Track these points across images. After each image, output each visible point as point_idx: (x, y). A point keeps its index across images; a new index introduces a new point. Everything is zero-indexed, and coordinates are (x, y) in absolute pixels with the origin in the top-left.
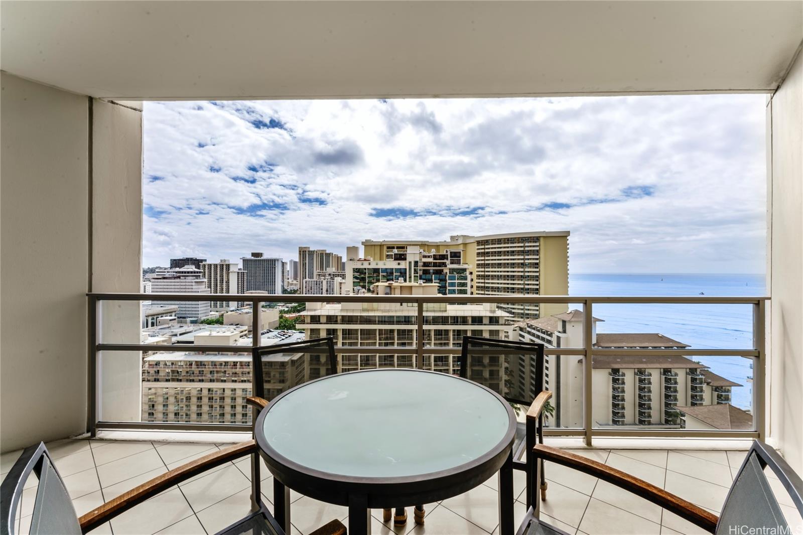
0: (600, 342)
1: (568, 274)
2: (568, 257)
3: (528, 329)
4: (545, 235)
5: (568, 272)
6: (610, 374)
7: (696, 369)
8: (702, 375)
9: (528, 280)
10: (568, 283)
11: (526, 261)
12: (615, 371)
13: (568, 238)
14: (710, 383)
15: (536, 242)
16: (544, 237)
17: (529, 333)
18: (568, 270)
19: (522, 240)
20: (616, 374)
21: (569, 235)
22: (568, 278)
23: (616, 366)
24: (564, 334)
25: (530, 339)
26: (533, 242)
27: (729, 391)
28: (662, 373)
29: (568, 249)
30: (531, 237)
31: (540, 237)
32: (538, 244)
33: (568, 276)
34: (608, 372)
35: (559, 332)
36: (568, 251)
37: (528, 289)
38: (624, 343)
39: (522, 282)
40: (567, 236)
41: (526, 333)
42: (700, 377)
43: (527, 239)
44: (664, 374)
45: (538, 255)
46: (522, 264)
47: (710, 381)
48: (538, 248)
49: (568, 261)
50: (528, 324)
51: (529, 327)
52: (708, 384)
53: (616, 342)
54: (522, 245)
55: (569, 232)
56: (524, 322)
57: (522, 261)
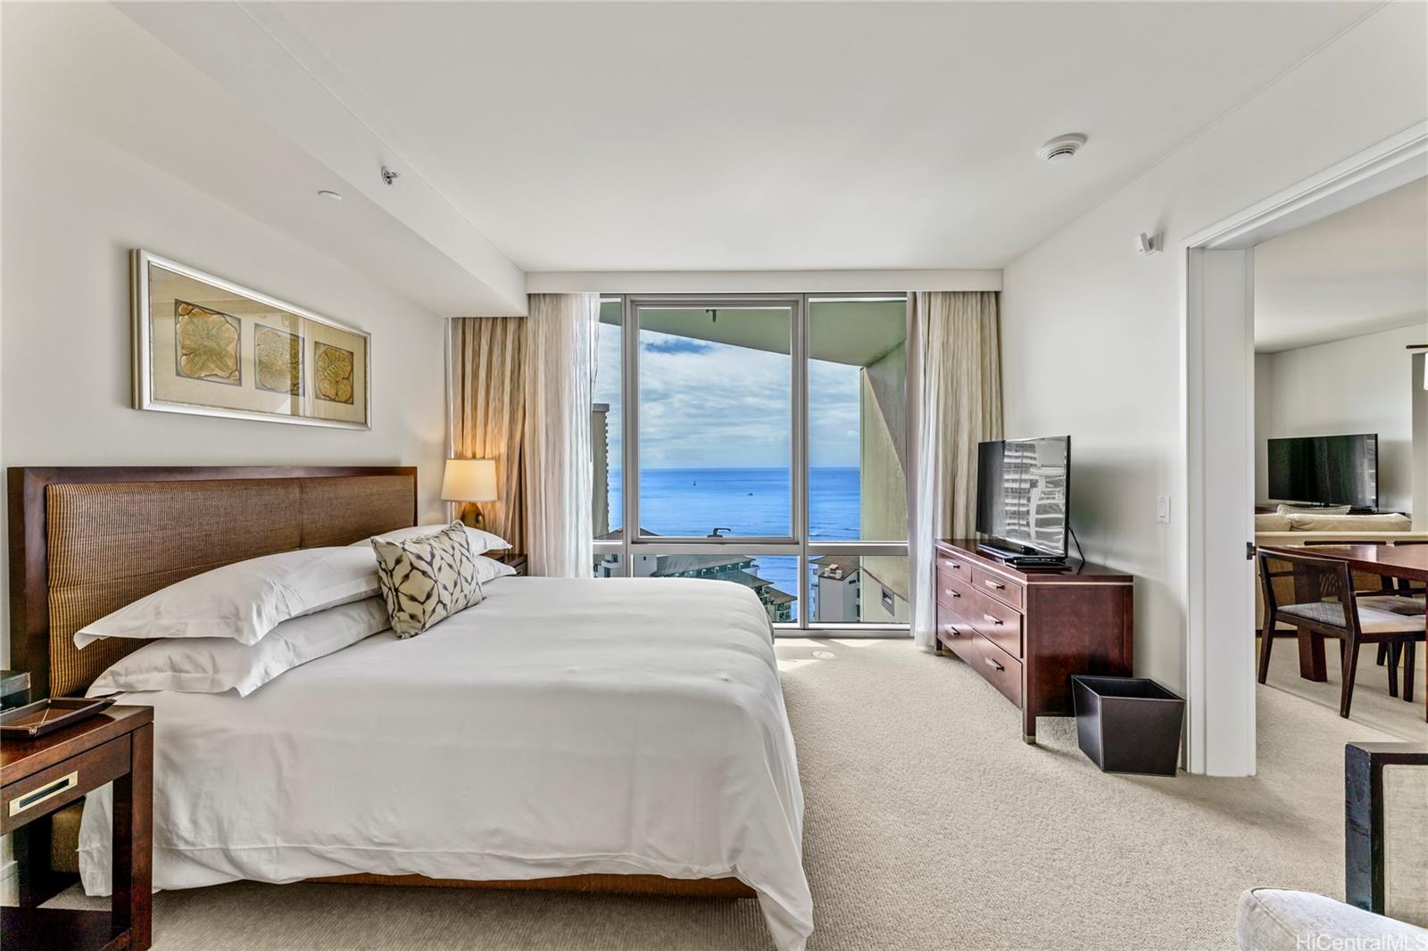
8: (767, 593)
13: (606, 414)
21: (608, 410)
27: (789, 607)
35: (608, 562)
40: (605, 412)
47: (773, 599)
52: (772, 603)
55: (608, 405)
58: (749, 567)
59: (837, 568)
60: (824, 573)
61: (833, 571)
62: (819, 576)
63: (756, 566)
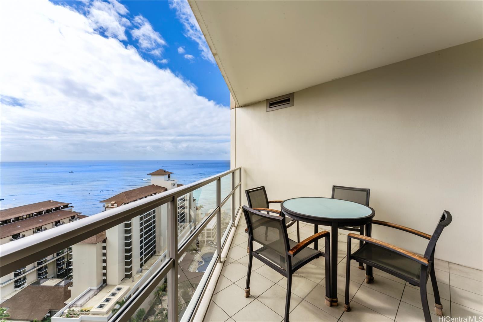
6: (11, 240)
7: (75, 216)
8: (78, 218)
20: (17, 238)
23: (17, 232)
28: (54, 225)
38: (23, 213)
44: (56, 225)
53: (15, 214)
58: (67, 207)
63: (71, 207)
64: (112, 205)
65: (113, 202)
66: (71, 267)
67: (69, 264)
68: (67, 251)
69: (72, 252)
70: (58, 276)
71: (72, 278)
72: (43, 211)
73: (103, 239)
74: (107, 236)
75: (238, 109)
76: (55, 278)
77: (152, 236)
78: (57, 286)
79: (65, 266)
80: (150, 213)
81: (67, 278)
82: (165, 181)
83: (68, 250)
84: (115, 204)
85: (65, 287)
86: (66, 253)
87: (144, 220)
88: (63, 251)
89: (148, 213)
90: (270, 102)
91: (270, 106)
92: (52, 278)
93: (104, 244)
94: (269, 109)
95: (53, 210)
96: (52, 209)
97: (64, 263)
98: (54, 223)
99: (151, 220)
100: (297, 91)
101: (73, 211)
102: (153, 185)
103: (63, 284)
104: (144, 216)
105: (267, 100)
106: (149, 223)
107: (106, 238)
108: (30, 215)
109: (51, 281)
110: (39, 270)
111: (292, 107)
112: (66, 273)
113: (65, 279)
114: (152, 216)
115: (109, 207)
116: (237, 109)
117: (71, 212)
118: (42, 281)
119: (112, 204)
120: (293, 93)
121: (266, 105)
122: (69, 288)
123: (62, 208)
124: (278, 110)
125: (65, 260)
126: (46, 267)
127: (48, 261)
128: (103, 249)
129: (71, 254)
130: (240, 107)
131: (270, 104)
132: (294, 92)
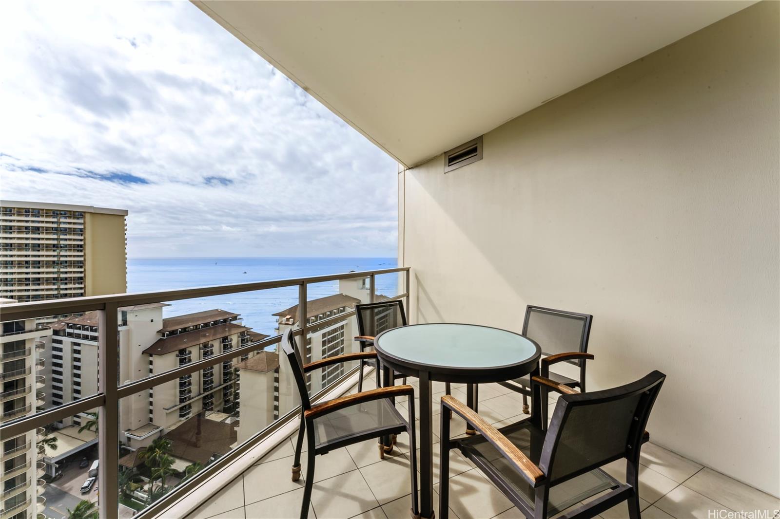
0: (167, 327)
1: (126, 259)
2: (126, 239)
3: (68, 330)
4: (92, 211)
5: (126, 256)
6: (177, 356)
7: (244, 332)
8: (248, 335)
9: (66, 267)
10: (126, 268)
11: (62, 242)
12: (182, 352)
13: (125, 217)
14: (252, 340)
15: (78, 218)
16: (91, 213)
17: (70, 335)
18: (126, 254)
19: (54, 213)
20: (183, 354)
21: (127, 215)
22: (126, 263)
23: (183, 347)
24: (125, 326)
25: (72, 342)
26: (74, 218)
28: (221, 342)
29: (126, 230)
30: (71, 211)
31: (85, 212)
32: (81, 221)
33: (126, 261)
34: (175, 355)
36: (126, 232)
37: (66, 279)
38: (190, 323)
39: (56, 270)
41: (65, 336)
42: (247, 337)
43: (63, 213)
44: (223, 342)
45: (82, 235)
46: (54, 245)
47: (252, 338)
48: (82, 227)
49: (126, 244)
50: (68, 324)
51: (71, 327)
53: (181, 324)
54: (55, 220)
55: (127, 211)
56: (59, 322)
57: (55, 242)
58: (236, 320)
59: (290, 318)
60: (282, 321)
61: (288, 320)
62: (279, 324)
63: (241, 319)
64: (287, 321)
65: (288, 317)
66: (238, 401)
67: (237, 395)
68: (235, 379)
69: (239, 380)
70: (225, 411)
71: (238, 416)
72: (210, 323)
73: (275, 368)
74: (280, 364)
75: (408, 172)
76: (221, 412)
77: (339, 371)
78: (222, 423)
79: (232, 398)
80: (337, 336)
81: (233, 414)
82: (358, 289)
83: (236, 376)
84: (290, 320)
85: (231, 426)
86: (233, 381)
87: (329, 345)
88: (231, 377)
89: (333, 336)
90: (449, 156)
91: (449, 163)
92: (218, 411)
93: (276, 375)
94: (448, 169)
95: (221, 321)
96: (219, 320)
97: (231, 394)
98: (221, 339)
99: (337, 347)
100: (488, 131)
101: (243, 325)
102: (342, 294)
103: (228, 421)
104: (329, 339)
105: (445, 153)
106: (335, 350)
107: (279, 367)
108: (196, 326)
109: (217, 414)
110: (204, 398)
111: (481, 161)
112: (233, 408)
113: (232, 416)
114: (339, 340)
115: (283, 323)
116: (406, 172)
117: (239, 327)
118: (207, 413)
119: (287, 319)
120: (482, 136)
121: (443, 162)
122: (236, 429)
123: (231, 320)
124: (461, 169)
125: (233, 390)
126: (212, 396)
127: (214, 388)
128: (275, 382)
129: (238, 382)
130: (410, 169)
131: (449, 159)
132: (484, 135)
